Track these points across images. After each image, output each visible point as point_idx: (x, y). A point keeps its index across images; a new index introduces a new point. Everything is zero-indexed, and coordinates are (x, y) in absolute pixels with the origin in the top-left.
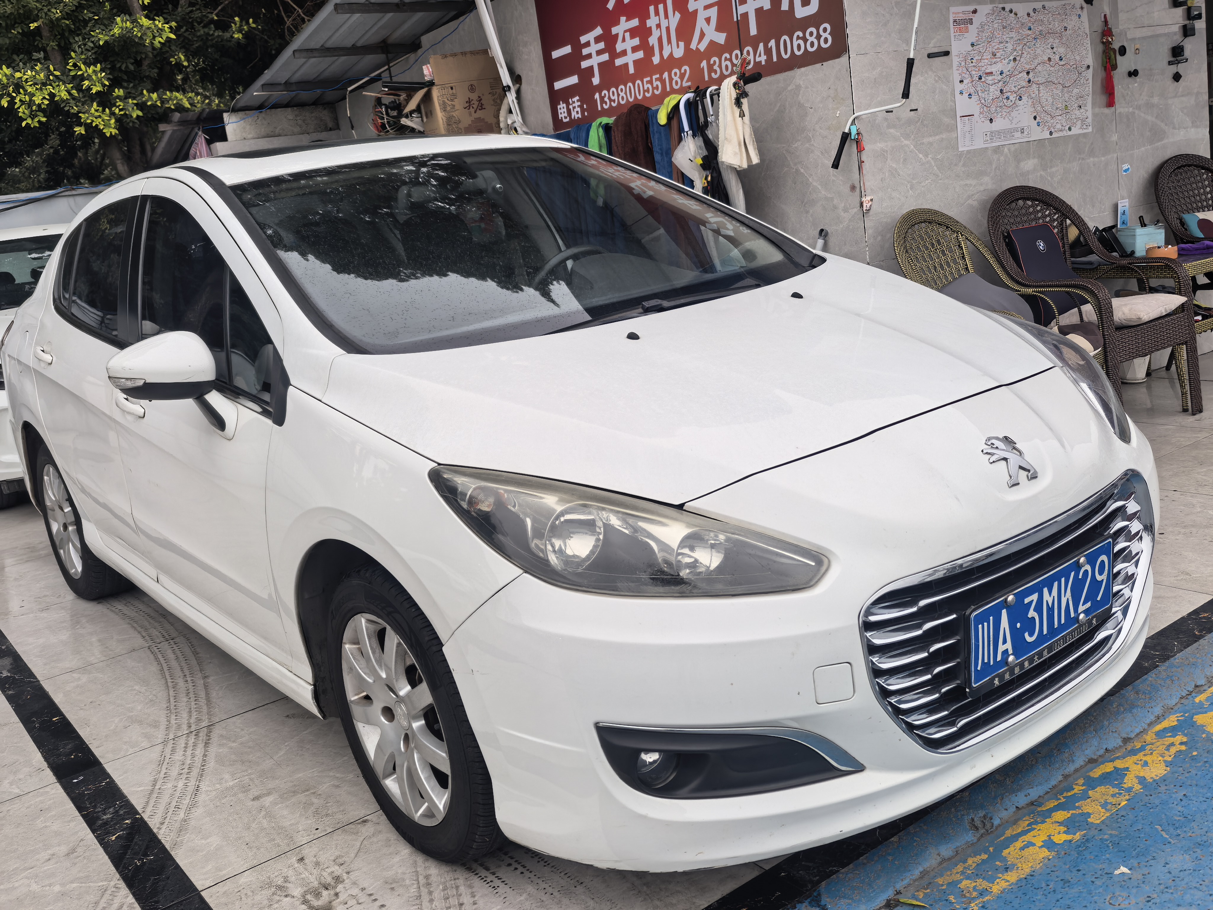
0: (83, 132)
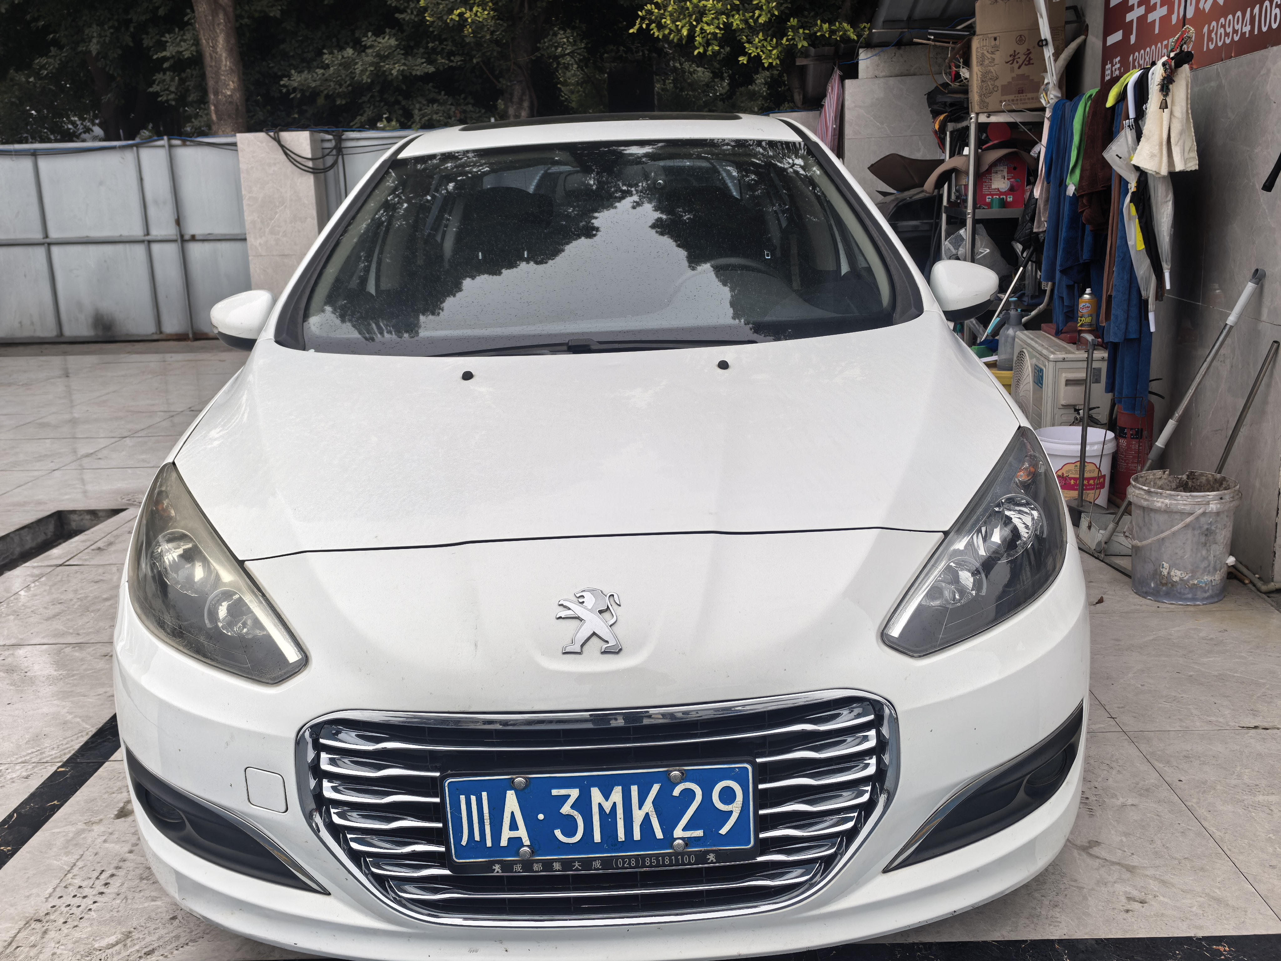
0: (745, 62)
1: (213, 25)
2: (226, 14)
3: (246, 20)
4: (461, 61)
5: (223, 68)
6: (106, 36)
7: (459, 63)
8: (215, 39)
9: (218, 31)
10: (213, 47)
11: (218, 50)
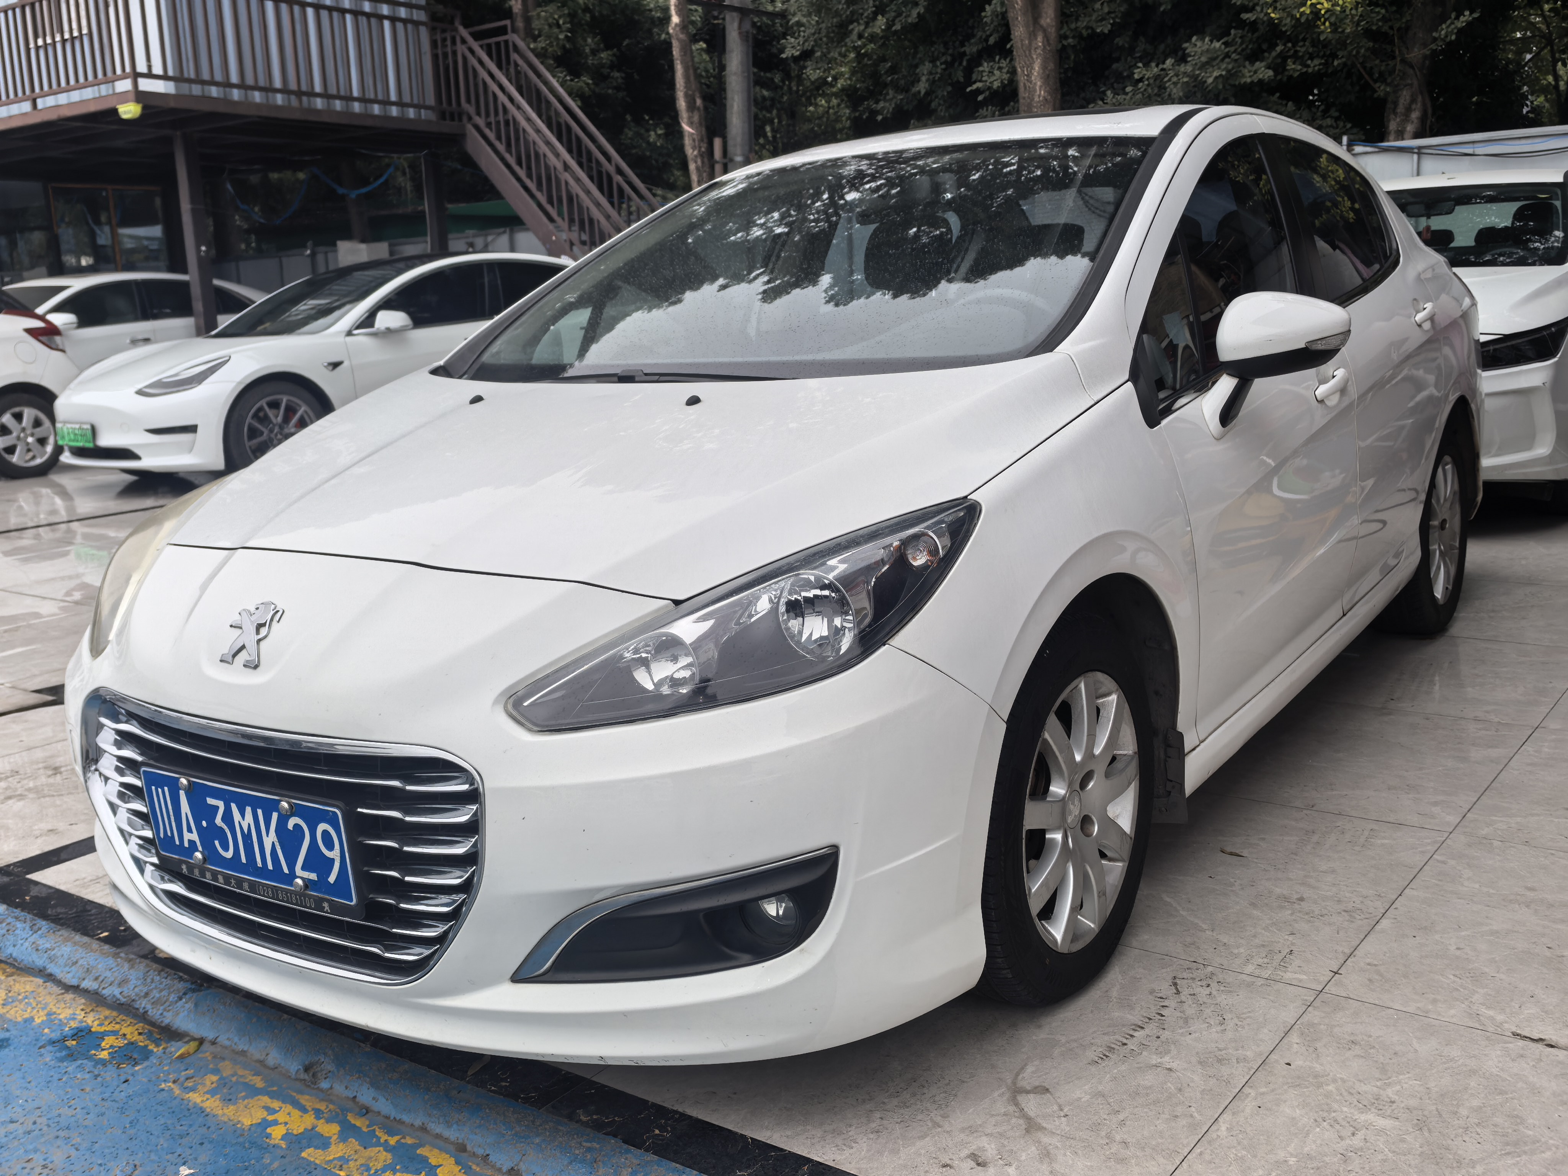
1: (1030, 51)
2: (1046, 37)
3: (1070, 40)
4: (1320, 64)
5: (1036, 99)
6: (937, 73)
7: (1316, 68)
8: (1030, 66)
9: (1035, 57)
10: (1027, 76)
11: (1033, 78)
